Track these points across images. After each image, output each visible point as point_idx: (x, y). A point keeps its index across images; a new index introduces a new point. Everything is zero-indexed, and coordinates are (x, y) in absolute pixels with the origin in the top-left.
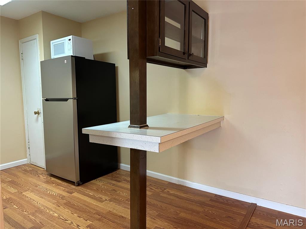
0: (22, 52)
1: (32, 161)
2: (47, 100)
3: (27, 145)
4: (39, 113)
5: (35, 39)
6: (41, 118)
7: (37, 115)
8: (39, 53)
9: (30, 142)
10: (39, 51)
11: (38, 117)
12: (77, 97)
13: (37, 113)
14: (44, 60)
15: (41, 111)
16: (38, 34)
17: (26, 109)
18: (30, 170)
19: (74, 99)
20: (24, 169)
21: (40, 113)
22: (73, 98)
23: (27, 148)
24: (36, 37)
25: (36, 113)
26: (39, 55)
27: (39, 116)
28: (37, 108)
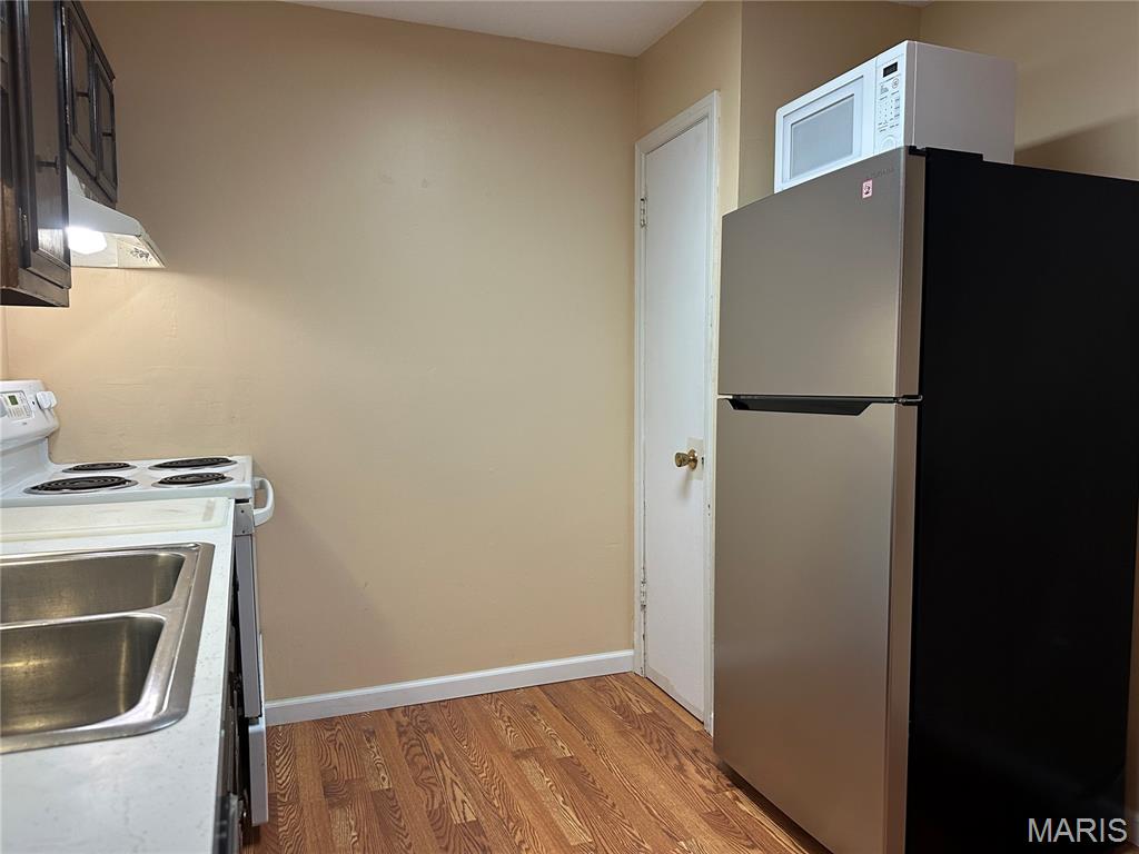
0: (643, 193)
1: (651, 663)
2: (739, 403)
3: (637, 594)
4: (695, 460)
5: (707, 116)
6: (704, 483)
7: (685, 468)
8: (716, 181)
9: (648, 579)
10: (716, 169)
11: (688, 478)
12: (921, 392)
13: (687, 460)
14: (736, 208)
15: (709, 454)
16: (719, 90)
17: (643, 437)
18: (646, 715)
19: (904, 404)
20: (621, 702)
21: (700, 461)
22: (895, 400)
23: (637, 607)
24: (711, 104)
25: (682, 460)
26: (714, 191)
27: (695, 473)
28: (690, 439)
